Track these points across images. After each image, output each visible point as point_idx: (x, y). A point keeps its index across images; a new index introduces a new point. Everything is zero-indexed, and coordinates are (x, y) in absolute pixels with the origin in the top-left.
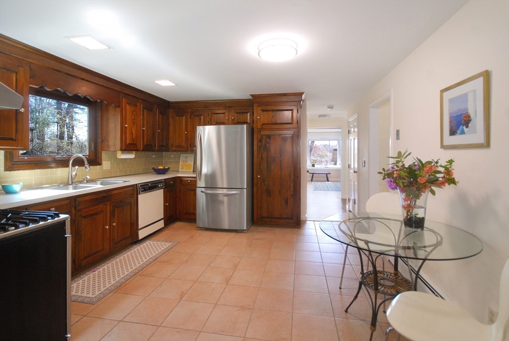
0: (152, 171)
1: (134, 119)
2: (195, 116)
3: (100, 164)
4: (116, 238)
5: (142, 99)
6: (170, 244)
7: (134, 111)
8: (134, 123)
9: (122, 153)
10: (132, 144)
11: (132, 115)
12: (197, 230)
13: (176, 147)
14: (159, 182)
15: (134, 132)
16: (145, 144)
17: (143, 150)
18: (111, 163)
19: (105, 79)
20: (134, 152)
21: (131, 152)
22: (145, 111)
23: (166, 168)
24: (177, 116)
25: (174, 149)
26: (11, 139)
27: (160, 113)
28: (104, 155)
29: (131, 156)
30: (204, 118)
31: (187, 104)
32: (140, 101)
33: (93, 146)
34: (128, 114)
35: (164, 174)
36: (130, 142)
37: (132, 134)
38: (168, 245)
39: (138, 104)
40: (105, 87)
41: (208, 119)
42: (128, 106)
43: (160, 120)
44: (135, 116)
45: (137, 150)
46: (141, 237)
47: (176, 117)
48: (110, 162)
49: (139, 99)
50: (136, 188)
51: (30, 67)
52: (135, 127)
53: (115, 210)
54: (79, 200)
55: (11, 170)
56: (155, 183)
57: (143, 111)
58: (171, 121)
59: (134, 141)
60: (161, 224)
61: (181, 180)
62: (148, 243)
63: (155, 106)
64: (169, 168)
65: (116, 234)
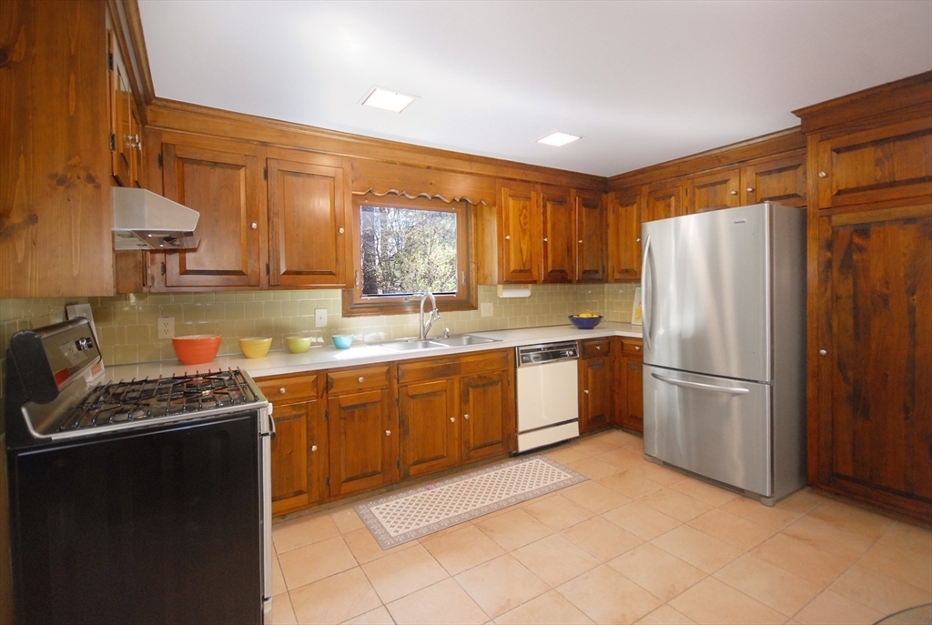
0: (569, 322)
1: (525, 224)
2: (657, 199)
3: (475, 308)
4: (471, 441)
5: (542, 184)
6: (569, 476)
7: (525, 207)
8: (524, 231)
9: (504, 289)
10: (521, 271)
11: (520, 215)
12: (645, 459)
13: (622, 272)
14: (569, 344)
15: (524, 248)
16: (550, 269)
17: (546, 281)
18: (494, 307)
19: (466, 160)
20: (530, 285)
21: (522, 286)
22: (549, 206)
23: (595, 316)
24: (622, 206)
25: (617, 276)
26: (331, 273)
27: (585, 204)
28: (481, 291)
29: (524, 292)
30: (677, 201)
31: (641, 176)
32: (539, 187)
33: (463, 277)
34: (511, 215)
35: (592, 328)
36: (518, 268)
37: (521, 251)
38: (565, 476)
39: (533, 194)
40: (468, 173)
41: (686, 203)
42: (511, 201)
43: (584, 220)
44: (526, 217)
45: (534, 282)
46: (522, 447)
47: (620, 208)
48: (491, 304)
49: (537, 183)
50: (511, 354)
51: (352, 165)
52: (527, 238)
53: (468, 390)
54: (403, 367)
55: (349, 317)
56: (558, 347)
57: (545, 206)
58: (611, 217)
59: (524, 265)
60: (572, 430)
61: (622, 344)
62: (536, 461)
63: (573, 191)
64: (600, 317)
65: (472, 433)
